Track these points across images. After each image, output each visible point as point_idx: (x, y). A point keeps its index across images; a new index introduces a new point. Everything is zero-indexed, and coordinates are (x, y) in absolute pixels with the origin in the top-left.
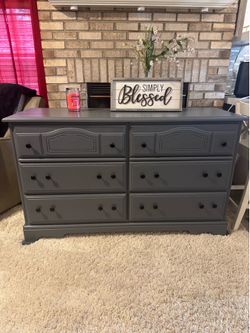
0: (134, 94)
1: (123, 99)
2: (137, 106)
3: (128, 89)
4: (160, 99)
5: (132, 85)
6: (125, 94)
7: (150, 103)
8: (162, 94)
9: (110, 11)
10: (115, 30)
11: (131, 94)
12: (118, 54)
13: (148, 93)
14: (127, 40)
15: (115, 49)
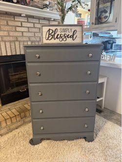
0: (55, 34)
1: (49, 37)
2: (57, 41)
3: (51, 31)
4: (70, 37)
5: (53, 28)
6: (49, 34)
7: (65, 39)
8: (71, 34)
9: (4, 14)
10: (8, 25)
11: (53, 34)
12: (11, 39)
13: (63, 33)
14: (16, 31)
15: (9, 36)
